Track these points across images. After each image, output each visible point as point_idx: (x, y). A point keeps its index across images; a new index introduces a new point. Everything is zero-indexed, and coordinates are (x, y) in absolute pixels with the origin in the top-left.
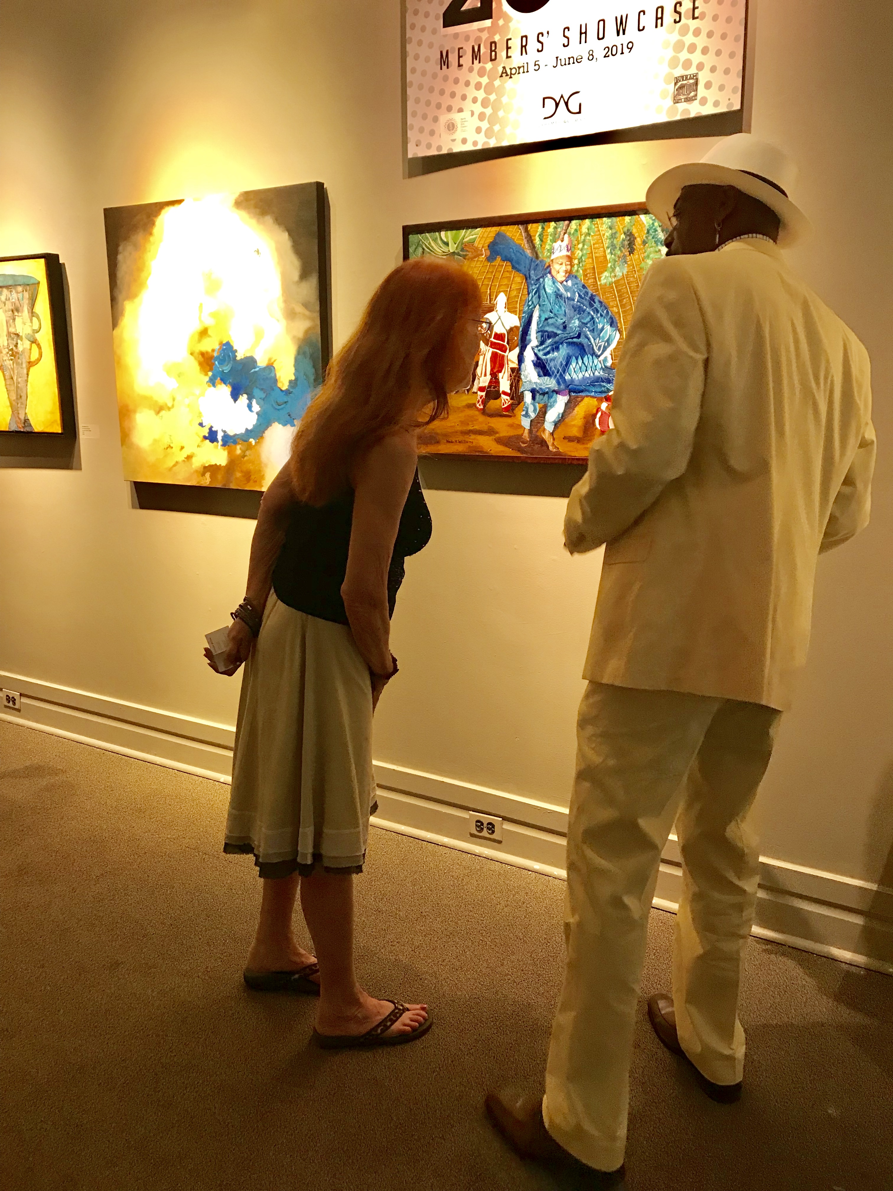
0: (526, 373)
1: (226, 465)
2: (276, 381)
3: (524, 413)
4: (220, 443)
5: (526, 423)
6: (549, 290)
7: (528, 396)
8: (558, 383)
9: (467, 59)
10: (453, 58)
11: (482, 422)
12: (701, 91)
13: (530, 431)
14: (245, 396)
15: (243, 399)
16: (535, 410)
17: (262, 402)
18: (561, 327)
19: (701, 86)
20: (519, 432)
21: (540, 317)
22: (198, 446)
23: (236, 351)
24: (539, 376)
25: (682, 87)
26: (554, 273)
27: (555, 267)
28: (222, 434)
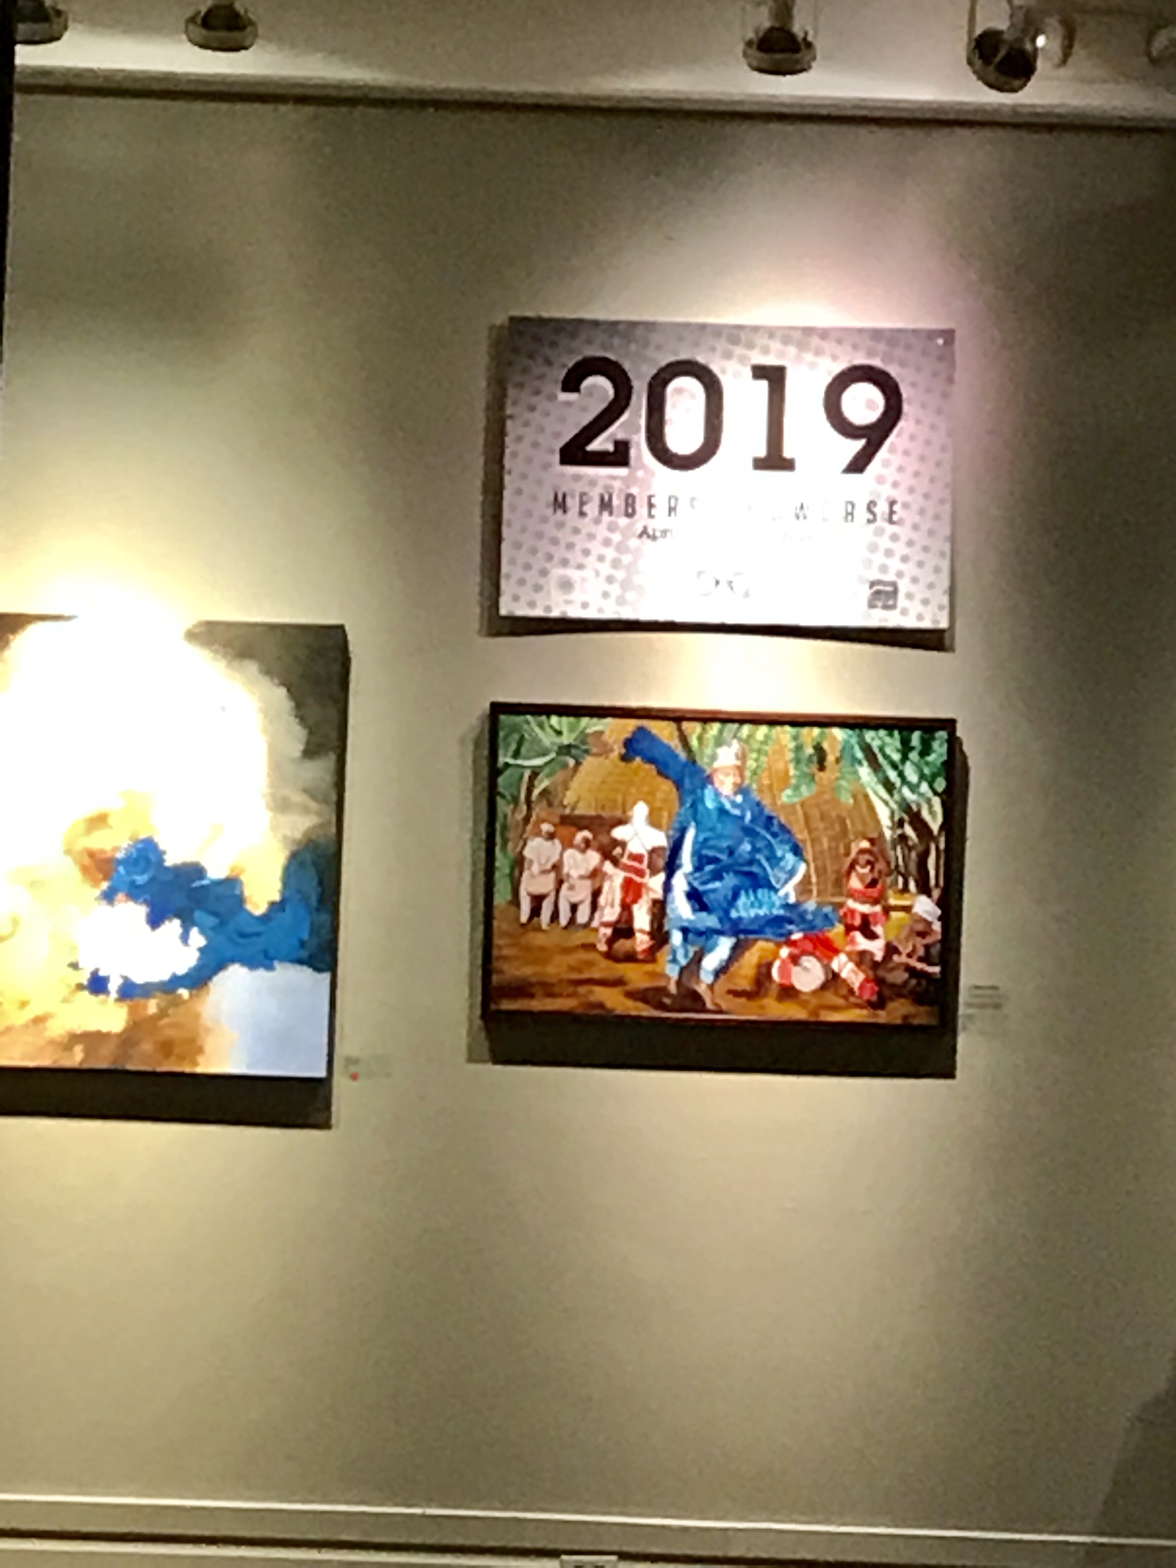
0: (673, 906)
1: (126, 1030)
2: (240, 900)
3: (670, 957)
4: (114, 995)
5: (673, 972)
6: (710, 804)
7: (677, 938)
8: (721, 920)
9: (592, 509)
10: (573, 503)
11: (604, 969)
12: (902, 601)
13: (679, 983)
14: (177, 923)
15: (173, 926)
16: (686, 955)
17: (210, 933)
18: (727, 851)
19: (901, 596)
20: (662, 983)
21: (696, 836)
22: (65, 1001)
23: (164, 853)
24: (694, 911)
25: (878, 592)
26: (717, 785)
27: (718, 778)
28: (120, 981)
